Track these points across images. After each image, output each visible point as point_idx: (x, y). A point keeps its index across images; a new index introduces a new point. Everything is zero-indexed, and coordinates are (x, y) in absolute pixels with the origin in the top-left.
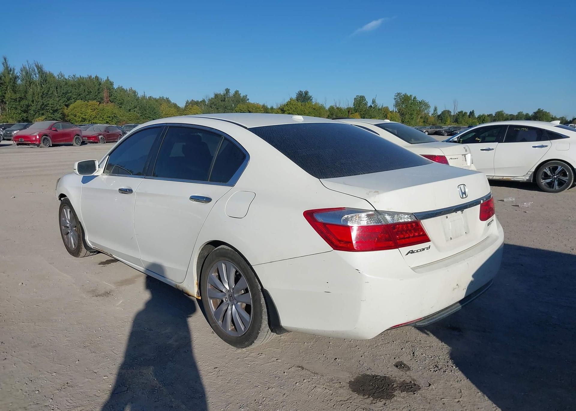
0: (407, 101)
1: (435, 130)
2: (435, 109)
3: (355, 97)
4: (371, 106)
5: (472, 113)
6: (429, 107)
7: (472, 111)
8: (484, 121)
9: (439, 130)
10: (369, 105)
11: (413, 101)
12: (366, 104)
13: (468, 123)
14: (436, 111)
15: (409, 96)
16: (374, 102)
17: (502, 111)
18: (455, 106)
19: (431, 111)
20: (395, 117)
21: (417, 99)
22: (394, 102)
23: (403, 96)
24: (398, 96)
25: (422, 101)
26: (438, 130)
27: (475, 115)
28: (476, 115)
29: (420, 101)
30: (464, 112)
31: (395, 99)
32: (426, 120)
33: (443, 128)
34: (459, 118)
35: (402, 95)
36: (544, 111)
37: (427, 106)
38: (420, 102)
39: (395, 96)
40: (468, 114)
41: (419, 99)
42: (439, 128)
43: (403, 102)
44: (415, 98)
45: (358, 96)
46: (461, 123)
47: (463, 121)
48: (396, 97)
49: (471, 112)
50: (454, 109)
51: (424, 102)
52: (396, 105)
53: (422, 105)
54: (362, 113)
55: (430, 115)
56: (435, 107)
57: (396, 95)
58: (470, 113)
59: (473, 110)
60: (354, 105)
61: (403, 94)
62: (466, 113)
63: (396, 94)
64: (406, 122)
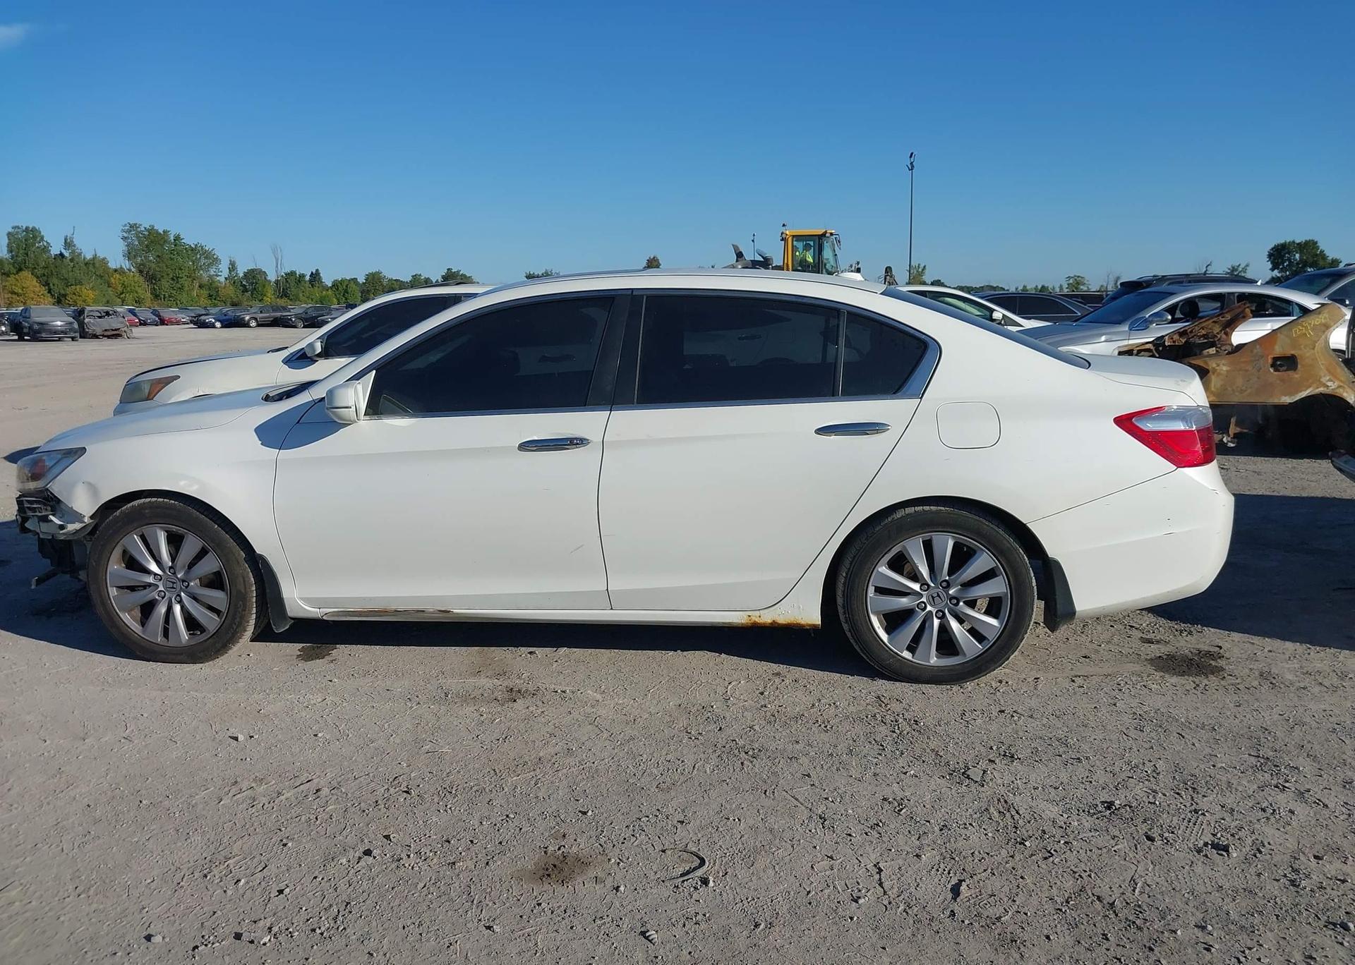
0: (159, 246)
1: (272, 314)
2: (233, 267)
3: (10, 230)
4: (61, 255)
5: (315, 276)
6: (216, 261)
7: (314, 271)
8: (348, 293)
9: (281, 316)
10: (55, 251)
11: (175, 245)
12: (45, 249)
13: (312, 300)
14: (234, 270)
15: (162, 233)
16: (68, 244)
17: (379, 273)
18: (277, 260)
19: (223, 272)
20: (133, 284)
21: (183, 241)
22: (121, 247)
23: (146, 233)
24: (131, 231)
25: (196, 245)
26: (278, 314)
27: (323, 281)
28: (328, 280)
29: (193, 246)
30: (298, 273)
31: (124, 238)
32: (213, 293)
33: (290, 311)
34: (290, 285)
35: (143, 229)
36: (461, 273)
37: (212, 259)
38: (192, 250)
39: (123, 231)
40: (308, 278)
41: (189, 240)
42: (281, 311)
43: (147, 246)
44: (177, 238)
45: (18, 227)
46: (297, 299)
47: (301, 295)
48: (126, 235)
49: (312, 273)
50: (277, 267)
51: (202, 249)
52: (130, 255)
53: (199, 256)
54: (39, 272)
55: (222, 279)
56: (230, 261)
57: (126, 228)
58: (310, 276)
59: (317, 270)
60: (10, 251)
61: (145, 228)
62: (302, 276)
63: (125, 225)
64: (164, 298)
